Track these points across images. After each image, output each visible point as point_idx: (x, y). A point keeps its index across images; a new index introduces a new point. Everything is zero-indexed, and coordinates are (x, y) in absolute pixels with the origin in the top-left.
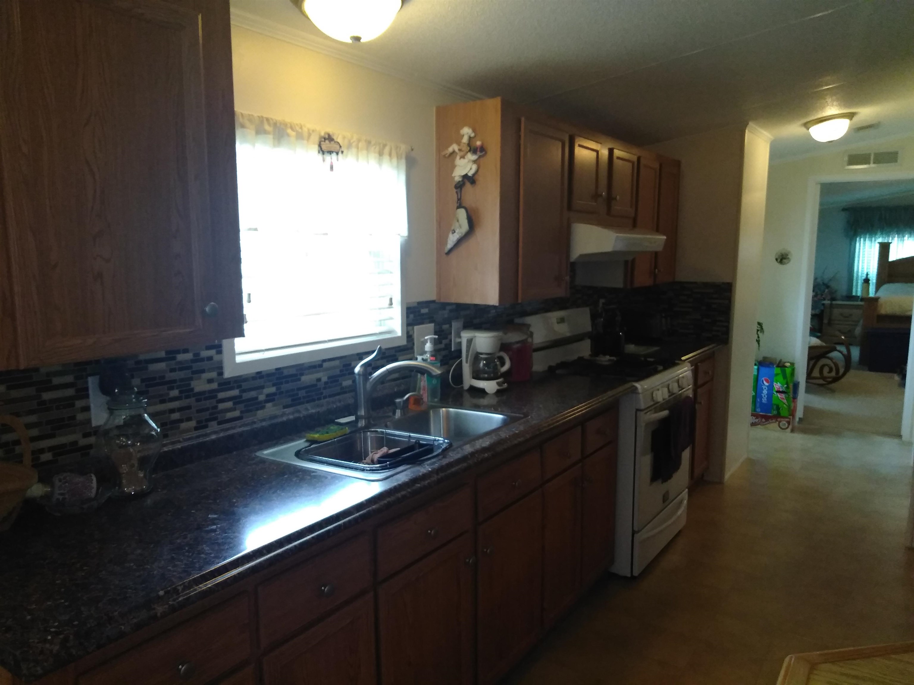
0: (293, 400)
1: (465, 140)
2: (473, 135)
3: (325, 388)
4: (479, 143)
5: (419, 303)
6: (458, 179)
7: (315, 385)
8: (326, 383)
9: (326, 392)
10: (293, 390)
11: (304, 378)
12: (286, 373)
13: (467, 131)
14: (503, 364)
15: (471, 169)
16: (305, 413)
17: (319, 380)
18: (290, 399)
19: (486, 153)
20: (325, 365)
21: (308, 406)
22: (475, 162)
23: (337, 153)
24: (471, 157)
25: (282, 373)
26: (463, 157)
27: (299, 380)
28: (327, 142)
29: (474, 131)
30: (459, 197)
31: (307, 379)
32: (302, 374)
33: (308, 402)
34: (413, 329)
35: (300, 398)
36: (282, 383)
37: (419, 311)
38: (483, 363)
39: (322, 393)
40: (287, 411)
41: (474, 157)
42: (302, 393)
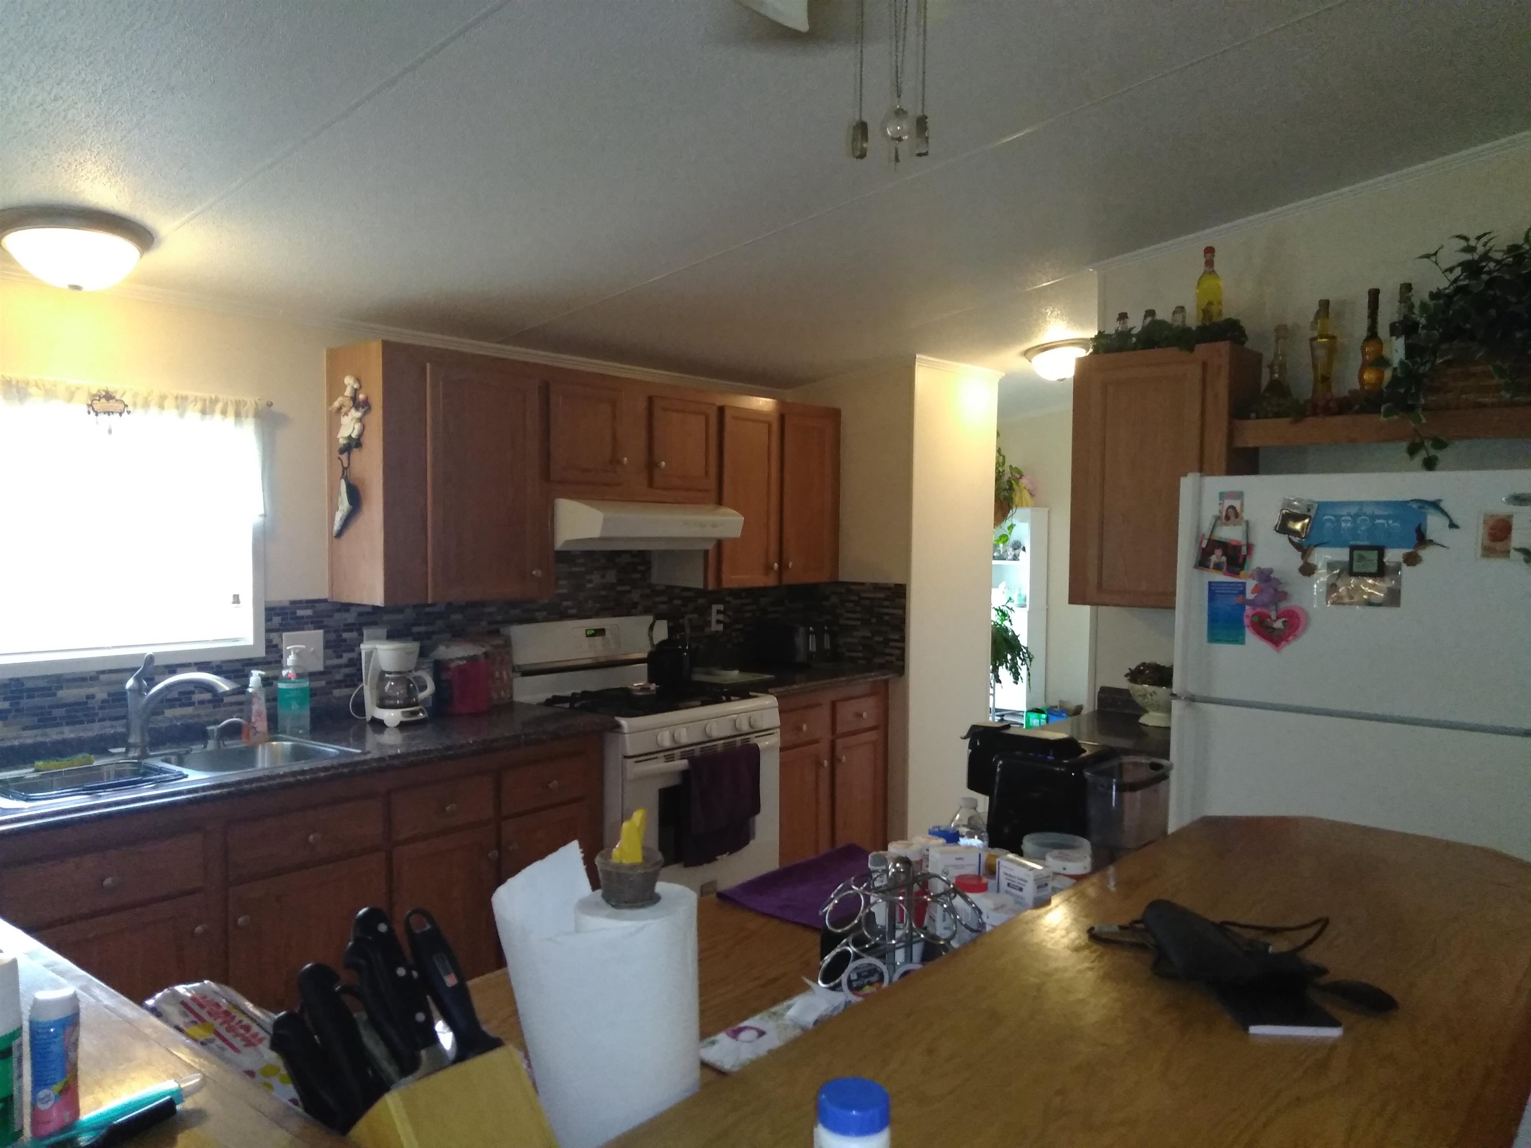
0: (39, 721)
1: (348, 392)
2: (356, 386)
3: (101, 708)
4: (361, 397)
5: (293, 603)
6: (342, 442)
7: (86, 703)
8: (103, 701)
9: (101, 713)
10: (43, 708)
11: (60, 693)
12: (29, 685)
13: (349, 381)
14: (423, 688)
15: (354, 429)
16: (59, 737)
17: (91, 697)
18: (36, 719)
19: (370, 408)
20: (102, 677)
21: (66, 729)
22: (360, 420)
23: (121, 414)
24: (355, 414)
25: (23, 684)
26: (346, 414)
27: (55, 695)
28: (103, 400)
29: (358, 380)
30: (346, 465)
31: (68, 694)
32: (61, 688)
33: (68, 724)
34: (281, 636)
35: (55, 719)
36: (21, 698)
37: (295, 613)
38: (391, 685)
39: (97, 714)
40: (28, 733)
41: (358, 414)
42: (61, 712)
